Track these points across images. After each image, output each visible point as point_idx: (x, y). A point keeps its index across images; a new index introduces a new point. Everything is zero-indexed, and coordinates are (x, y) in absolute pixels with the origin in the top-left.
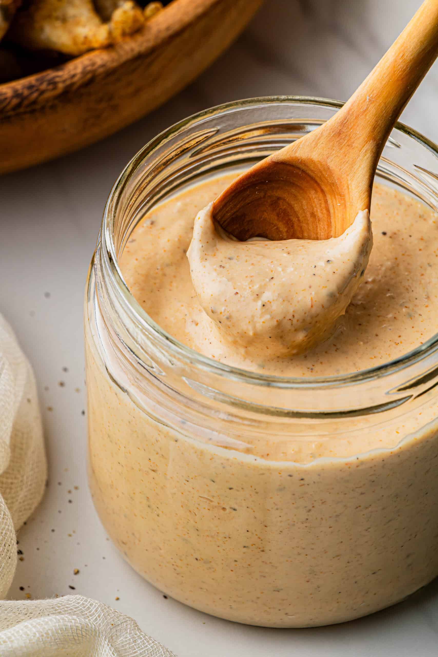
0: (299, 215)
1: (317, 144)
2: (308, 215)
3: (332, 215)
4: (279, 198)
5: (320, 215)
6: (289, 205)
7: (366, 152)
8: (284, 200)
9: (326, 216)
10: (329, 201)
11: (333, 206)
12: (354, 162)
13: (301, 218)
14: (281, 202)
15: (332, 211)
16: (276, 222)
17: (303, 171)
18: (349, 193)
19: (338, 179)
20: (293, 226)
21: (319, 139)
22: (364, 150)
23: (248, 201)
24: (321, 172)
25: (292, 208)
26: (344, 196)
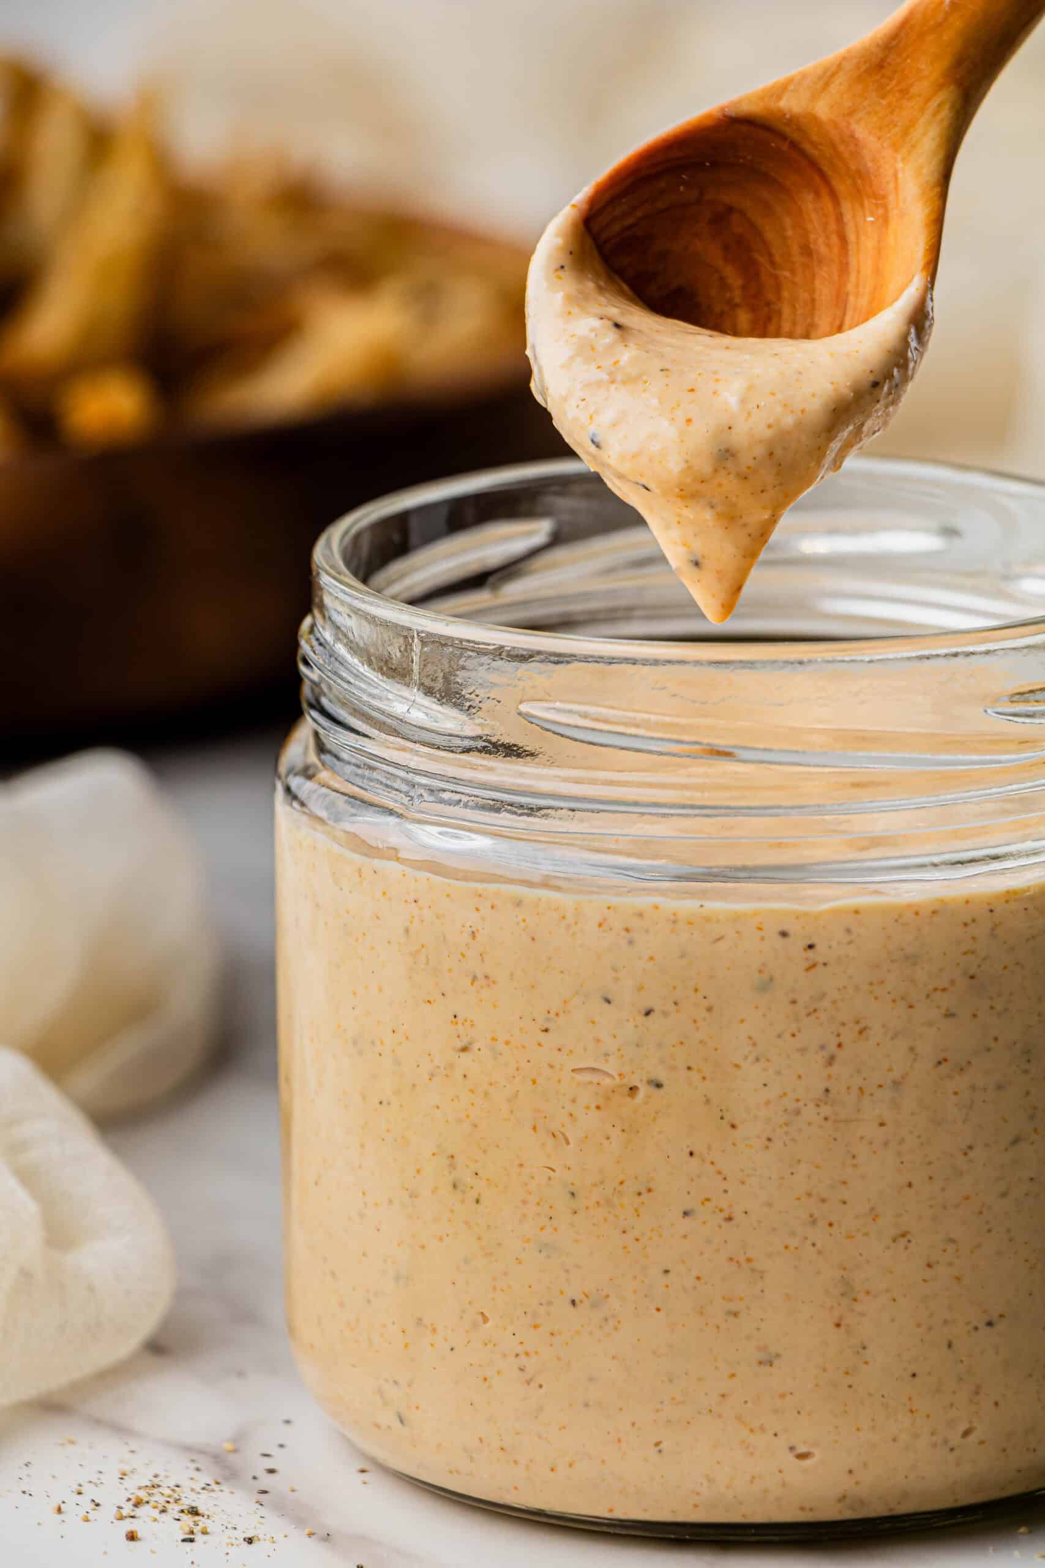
0: (774, 251)
1: (827, 85)
2: (795, 249)
3: (852, 247)
4: (730, 209)
5: (823, 250)
6: (752, 225)
7: (939, 105)
8: (742, 213)
9: (836, 250)
10: (848, 217)
11: (856, 226)
12: (912, 123)
13: (778, 259)
14: (735, 218)
15: (851, 237)
16: (720, 263)
17: (794, 145)
18: (896, 188)
19: (874, 160)
20: (757, 275)
21: (833, 75)
22: (933, 104)
23: (660, 205)
24: (833, 146)
25: (759, 234)
26: (884, 197)
